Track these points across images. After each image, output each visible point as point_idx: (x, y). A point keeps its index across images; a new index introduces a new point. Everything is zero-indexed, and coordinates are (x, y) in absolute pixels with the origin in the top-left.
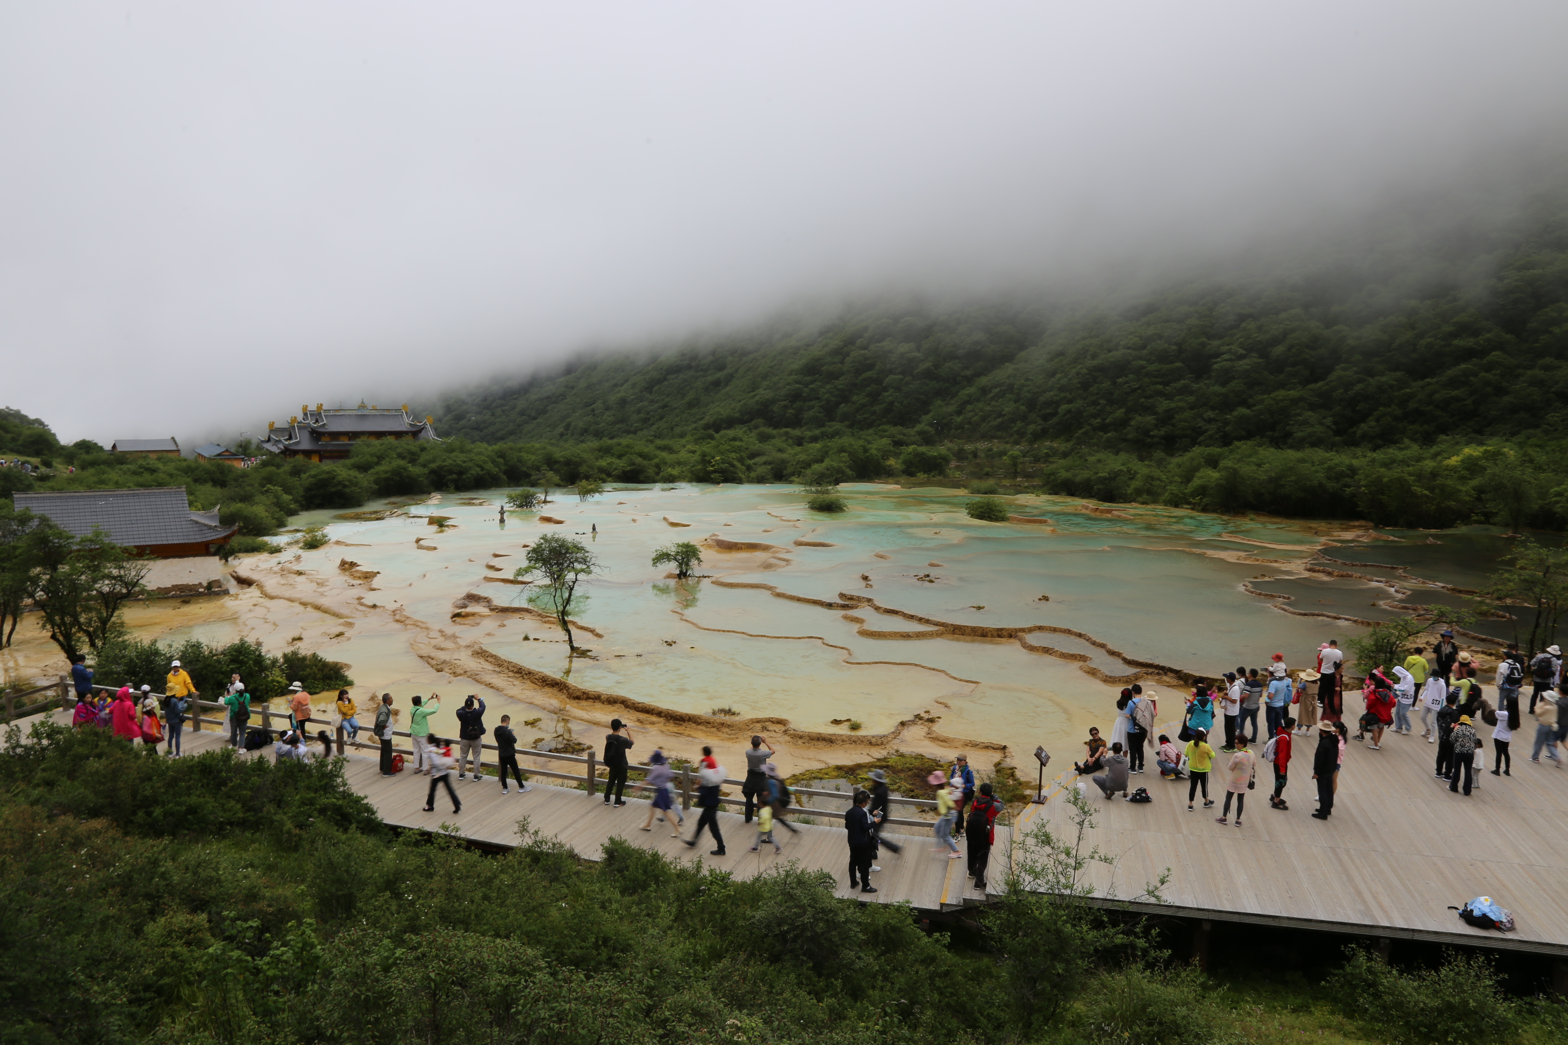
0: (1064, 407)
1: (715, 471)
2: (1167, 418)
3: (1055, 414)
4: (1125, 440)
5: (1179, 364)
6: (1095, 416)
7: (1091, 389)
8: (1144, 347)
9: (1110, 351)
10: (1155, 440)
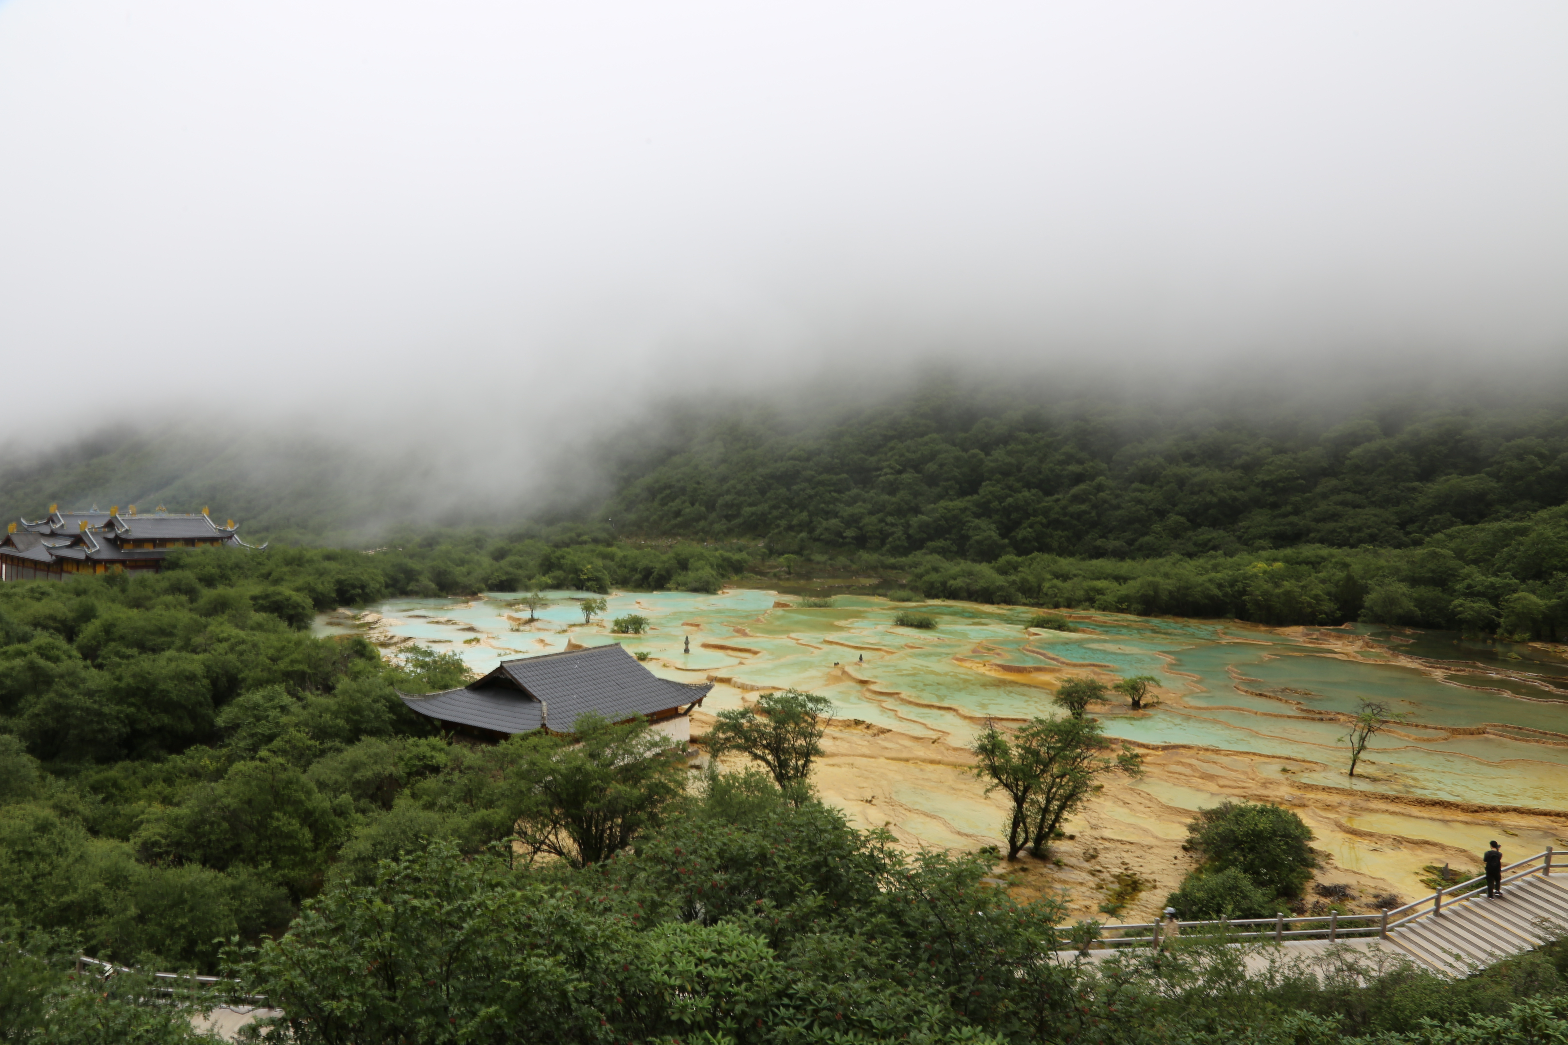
0: (747, 510)
1: (589, 579)
2: (853, 521)
3: (737, 516)
4: (817, 540)
5: (845, 476)
6: (781, 517)
7: (768, 494)
8: (808, 459)
9: (776, 461)
10: (848, 540)
